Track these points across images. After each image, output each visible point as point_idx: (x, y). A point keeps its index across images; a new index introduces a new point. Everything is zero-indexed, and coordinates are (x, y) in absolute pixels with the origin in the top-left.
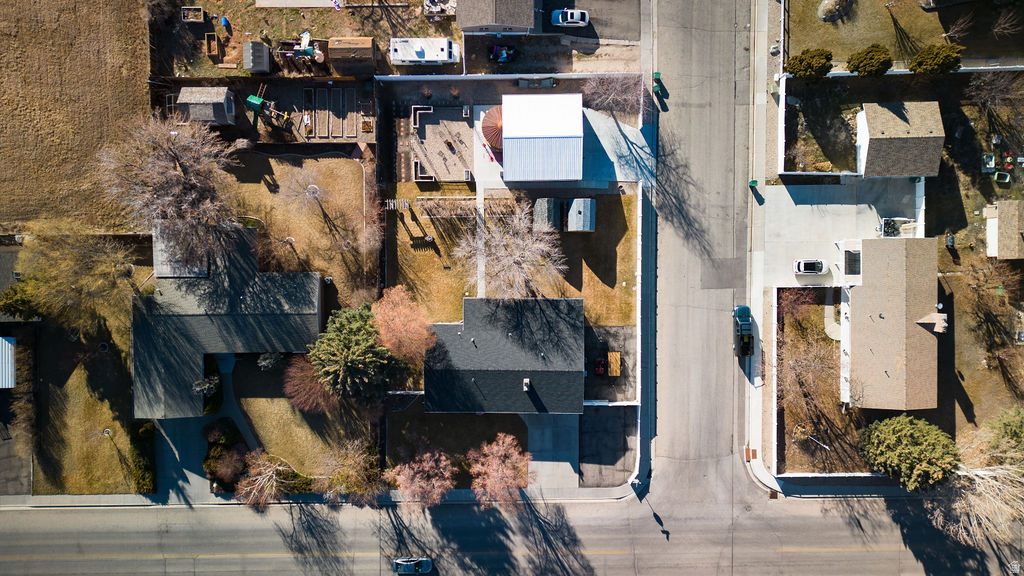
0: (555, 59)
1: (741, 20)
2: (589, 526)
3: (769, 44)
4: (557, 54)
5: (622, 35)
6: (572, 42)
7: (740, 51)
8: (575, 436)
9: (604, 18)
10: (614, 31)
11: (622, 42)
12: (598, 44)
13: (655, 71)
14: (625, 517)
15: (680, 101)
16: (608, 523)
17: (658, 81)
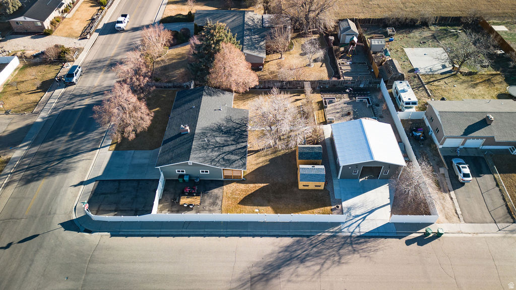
2: (62, 187)
5: (464, 208)
6: (444, 174)
8: (138, 177)
9: (471, 195)
12: (449, 191)
14: (58, 212)
16: (59, 199)
17: (438, 235)
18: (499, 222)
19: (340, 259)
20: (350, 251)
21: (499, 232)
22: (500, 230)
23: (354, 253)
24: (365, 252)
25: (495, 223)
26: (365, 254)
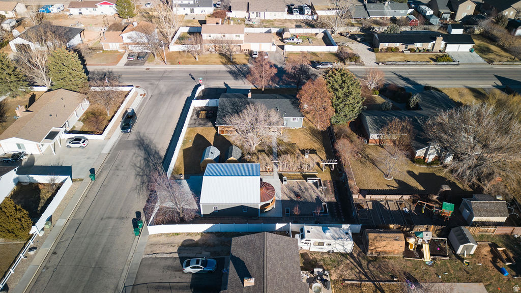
0: (216, 242)
1: (48, 274)
3: (33, 257)
4: (214, 246)
5: (157, 260)
6: (201, 253)
7: (61, 252)
9: (169, 272)
10: (163, 263)
11: (158, 256)
12: (179, 253)
13: (137, 237)
15: (124, 220)
18: (133, 289)
19: (140, 175)
20: (144, 180)
21: (124, 285)
22: (125, 286)
23: (141, 182)
24: (140, 188)
25: (134, 285)
26: (138, 188)
